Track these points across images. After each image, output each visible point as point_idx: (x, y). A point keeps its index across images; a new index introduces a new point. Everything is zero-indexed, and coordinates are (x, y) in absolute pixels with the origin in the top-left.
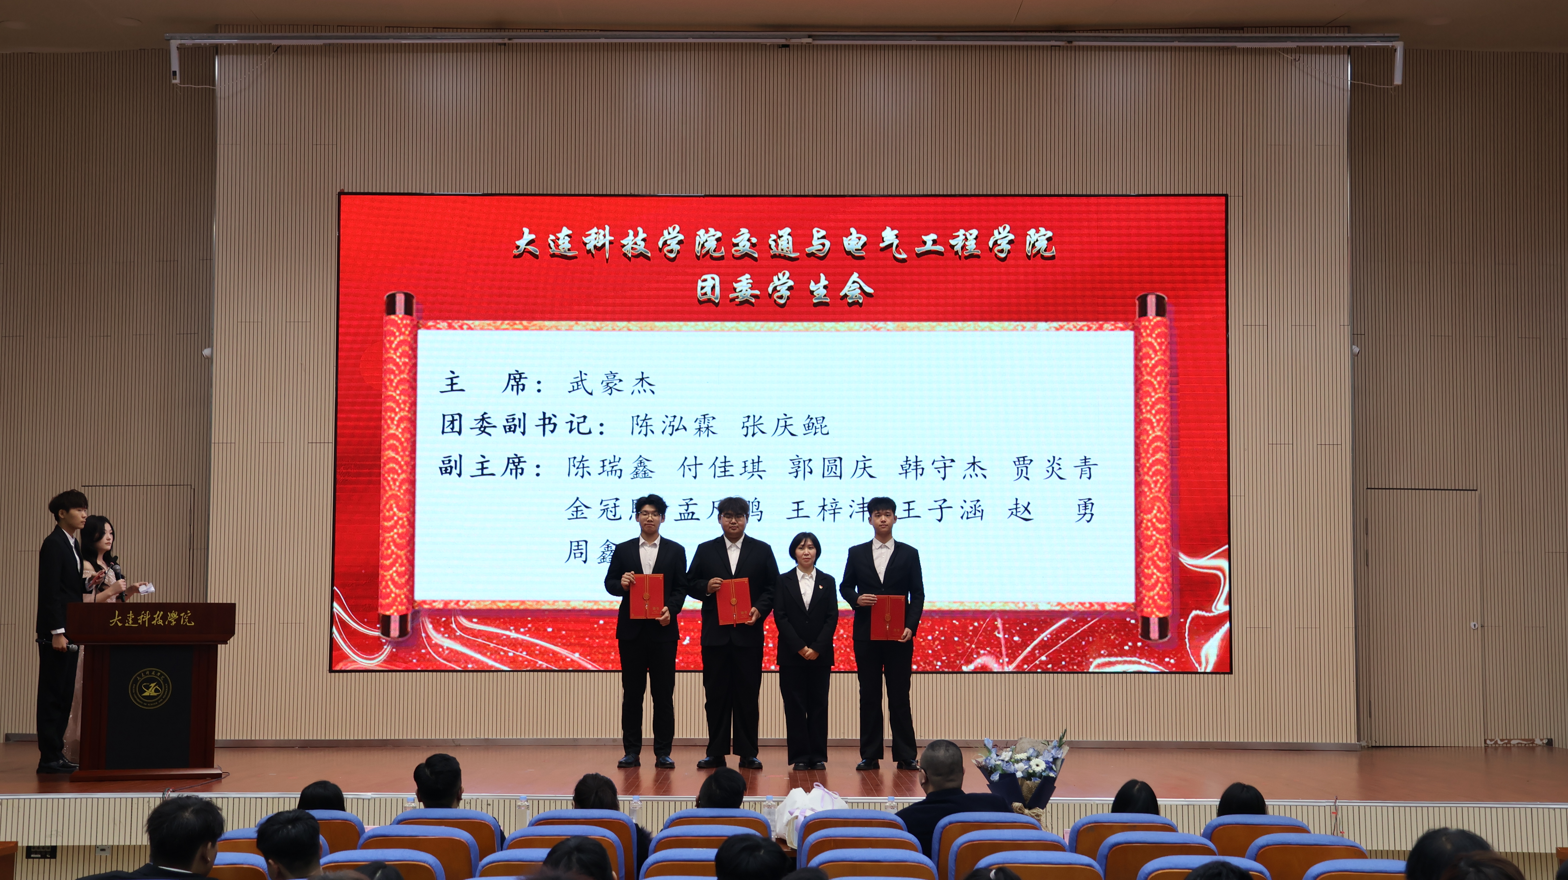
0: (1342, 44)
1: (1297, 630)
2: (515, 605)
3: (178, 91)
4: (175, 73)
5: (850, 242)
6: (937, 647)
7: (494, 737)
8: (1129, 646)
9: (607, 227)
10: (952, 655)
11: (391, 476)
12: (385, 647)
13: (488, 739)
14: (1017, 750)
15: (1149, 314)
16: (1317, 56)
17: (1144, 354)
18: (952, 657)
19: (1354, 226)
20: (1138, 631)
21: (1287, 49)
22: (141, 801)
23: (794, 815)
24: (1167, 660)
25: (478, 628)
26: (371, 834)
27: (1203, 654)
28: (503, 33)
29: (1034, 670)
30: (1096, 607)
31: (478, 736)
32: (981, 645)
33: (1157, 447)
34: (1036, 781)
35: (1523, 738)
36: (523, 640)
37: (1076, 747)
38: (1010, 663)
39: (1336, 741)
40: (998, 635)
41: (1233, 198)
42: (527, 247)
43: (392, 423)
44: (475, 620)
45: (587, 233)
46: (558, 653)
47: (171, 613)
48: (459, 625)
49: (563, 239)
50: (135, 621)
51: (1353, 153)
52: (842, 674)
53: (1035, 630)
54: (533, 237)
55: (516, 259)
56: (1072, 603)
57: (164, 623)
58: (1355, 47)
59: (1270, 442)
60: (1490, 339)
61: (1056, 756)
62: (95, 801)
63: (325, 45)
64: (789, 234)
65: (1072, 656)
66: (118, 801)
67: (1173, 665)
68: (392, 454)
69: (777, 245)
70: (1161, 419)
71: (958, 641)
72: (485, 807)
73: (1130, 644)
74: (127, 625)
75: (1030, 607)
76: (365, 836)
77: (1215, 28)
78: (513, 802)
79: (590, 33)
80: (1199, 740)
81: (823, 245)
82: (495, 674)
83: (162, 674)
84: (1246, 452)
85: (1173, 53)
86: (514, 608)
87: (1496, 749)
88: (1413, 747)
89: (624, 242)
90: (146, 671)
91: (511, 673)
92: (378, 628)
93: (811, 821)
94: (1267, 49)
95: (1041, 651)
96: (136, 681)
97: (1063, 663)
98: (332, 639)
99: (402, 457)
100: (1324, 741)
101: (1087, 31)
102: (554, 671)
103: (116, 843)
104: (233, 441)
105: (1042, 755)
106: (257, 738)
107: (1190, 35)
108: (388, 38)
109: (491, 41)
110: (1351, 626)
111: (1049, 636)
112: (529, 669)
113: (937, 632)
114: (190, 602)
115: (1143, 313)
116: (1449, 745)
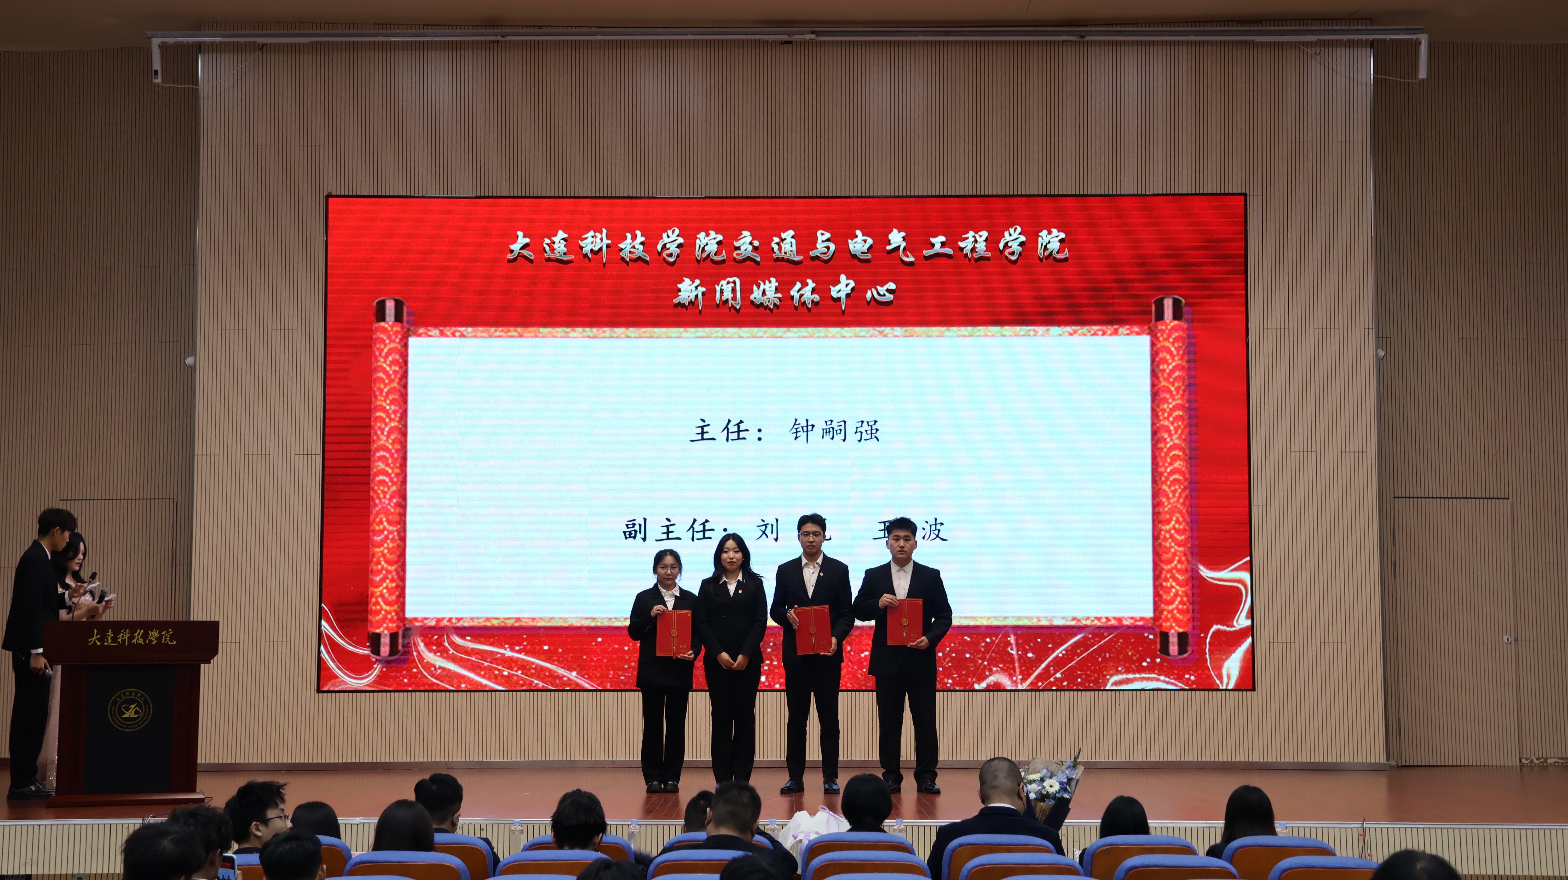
0: (1364, 37)
1: (1323, 645)
2: (510, 623)
3: (160, 91)
4: (156, 72)
5: (855, 245)
6: (947, 664)
7: (489, 760)
8: (1148, 663)
9: (604, 231)
10: (964, 672)
11: (381, 488)
12: (375, 666)
13: (482, 762)
14: (1030, 770)
15: (1166, 318)
16: (1339, 49)
17: (1161, 359)
18: (964, 675)
19: (1378, 224)
20: (1156, 647)
21: (1308, 42)
22: (120, 827)
23: (797, 839)
24: (1187, 676)
25: (471, 647)
26: (358, 860)
27: (1224, 672)
28: (496, 31)
29: (1049, 687)
30: (1113, 622)
31: (472, 759)
32: (993, 662)
33: (1175, 455)
34: (1050, 803)
35: (1560, 756)
36: (518, 658)
37: (1091, 767)
38: (1024, 680)
39: (1364, 761)
40: (1011, 651)
41: (1252, 197)
42: (521, 251)
43: (382, 433)
44: (468, 638)
45: (583, 237)
46: (555, 672)
47: (152, 631)
48: (452, 643)
49: (559, 242)
50: (114, 639)
51: (1377, 150)
52: (849, 693)
53: (1050, 646)
54: (527, 240)
55: (509, 264)
56: (1088, 618)
57: (144, 641)
58: (1377, 40)
59: (1293, 450)
60: (1521, 341)
61: (1070, 777)
62: (72, 827)
63: (312, 43)
64: (793, 237)
65: (1088, 673)
66: (95, 827)
67: (1193, 682)
68: (380, 465)
69: (780, 249)
70: (1179, 426)
71: (970, 658)
72: (478, 832)
73: (1148, 660)
74: (106, 644)
75: (1044, 623)
76: (352, 862)
77: (1233, 21)
78: (507, 827)
79: (586, 30)
80: (1221, 760)
81: (828, 248)
82: (489, 693)
83: (142, 696)
84: (1268, 461)
85: (1189, 48)
86: (509, 625)
87: (1532, 768)
88: (1445, 766)
89: (621, 246)
90: (125, 692)
91: (506, 693)
92: (368, 647)
93: (815, 844)
94: (1287, 43)
95: (1056, 668)
96: (115, 702)
97: (1079, 680)
98: (320, 660)
99: (392, 468)
100: (1351, 761)
101: (1100, 25)
102: (551, 691)
103: (94, 872)
104: (217, 453)
105: (1055, 775)
106: (242, 761)
107: (1206, 28)
108: (376, 35)
109: (483, 38)
110: (1378, 640)
111: (1064, 652)
112: (524, 688)
113: (948, 649)
114: (172, 620)
115: (1160, 317)
116: (1482, 764)
